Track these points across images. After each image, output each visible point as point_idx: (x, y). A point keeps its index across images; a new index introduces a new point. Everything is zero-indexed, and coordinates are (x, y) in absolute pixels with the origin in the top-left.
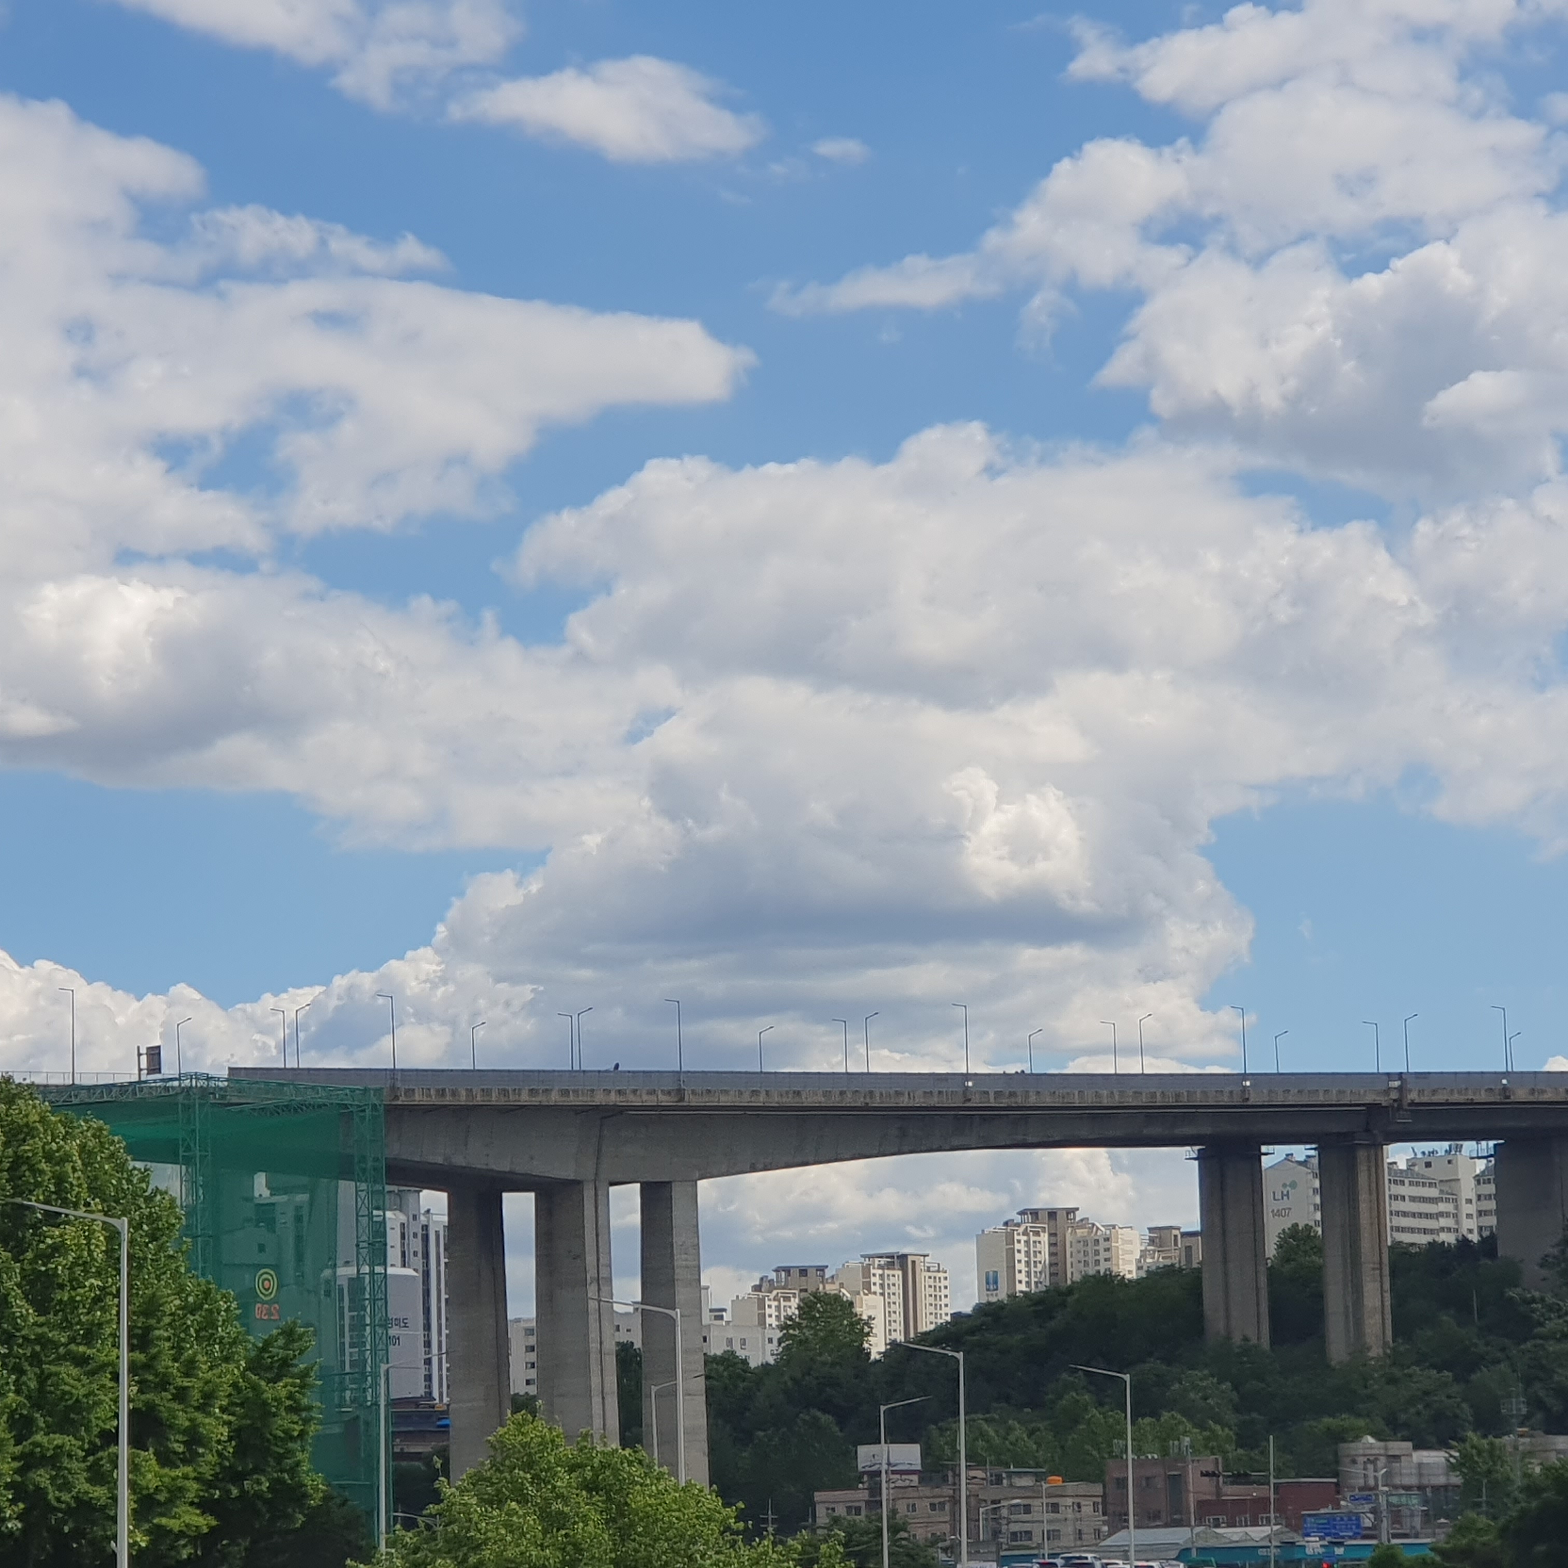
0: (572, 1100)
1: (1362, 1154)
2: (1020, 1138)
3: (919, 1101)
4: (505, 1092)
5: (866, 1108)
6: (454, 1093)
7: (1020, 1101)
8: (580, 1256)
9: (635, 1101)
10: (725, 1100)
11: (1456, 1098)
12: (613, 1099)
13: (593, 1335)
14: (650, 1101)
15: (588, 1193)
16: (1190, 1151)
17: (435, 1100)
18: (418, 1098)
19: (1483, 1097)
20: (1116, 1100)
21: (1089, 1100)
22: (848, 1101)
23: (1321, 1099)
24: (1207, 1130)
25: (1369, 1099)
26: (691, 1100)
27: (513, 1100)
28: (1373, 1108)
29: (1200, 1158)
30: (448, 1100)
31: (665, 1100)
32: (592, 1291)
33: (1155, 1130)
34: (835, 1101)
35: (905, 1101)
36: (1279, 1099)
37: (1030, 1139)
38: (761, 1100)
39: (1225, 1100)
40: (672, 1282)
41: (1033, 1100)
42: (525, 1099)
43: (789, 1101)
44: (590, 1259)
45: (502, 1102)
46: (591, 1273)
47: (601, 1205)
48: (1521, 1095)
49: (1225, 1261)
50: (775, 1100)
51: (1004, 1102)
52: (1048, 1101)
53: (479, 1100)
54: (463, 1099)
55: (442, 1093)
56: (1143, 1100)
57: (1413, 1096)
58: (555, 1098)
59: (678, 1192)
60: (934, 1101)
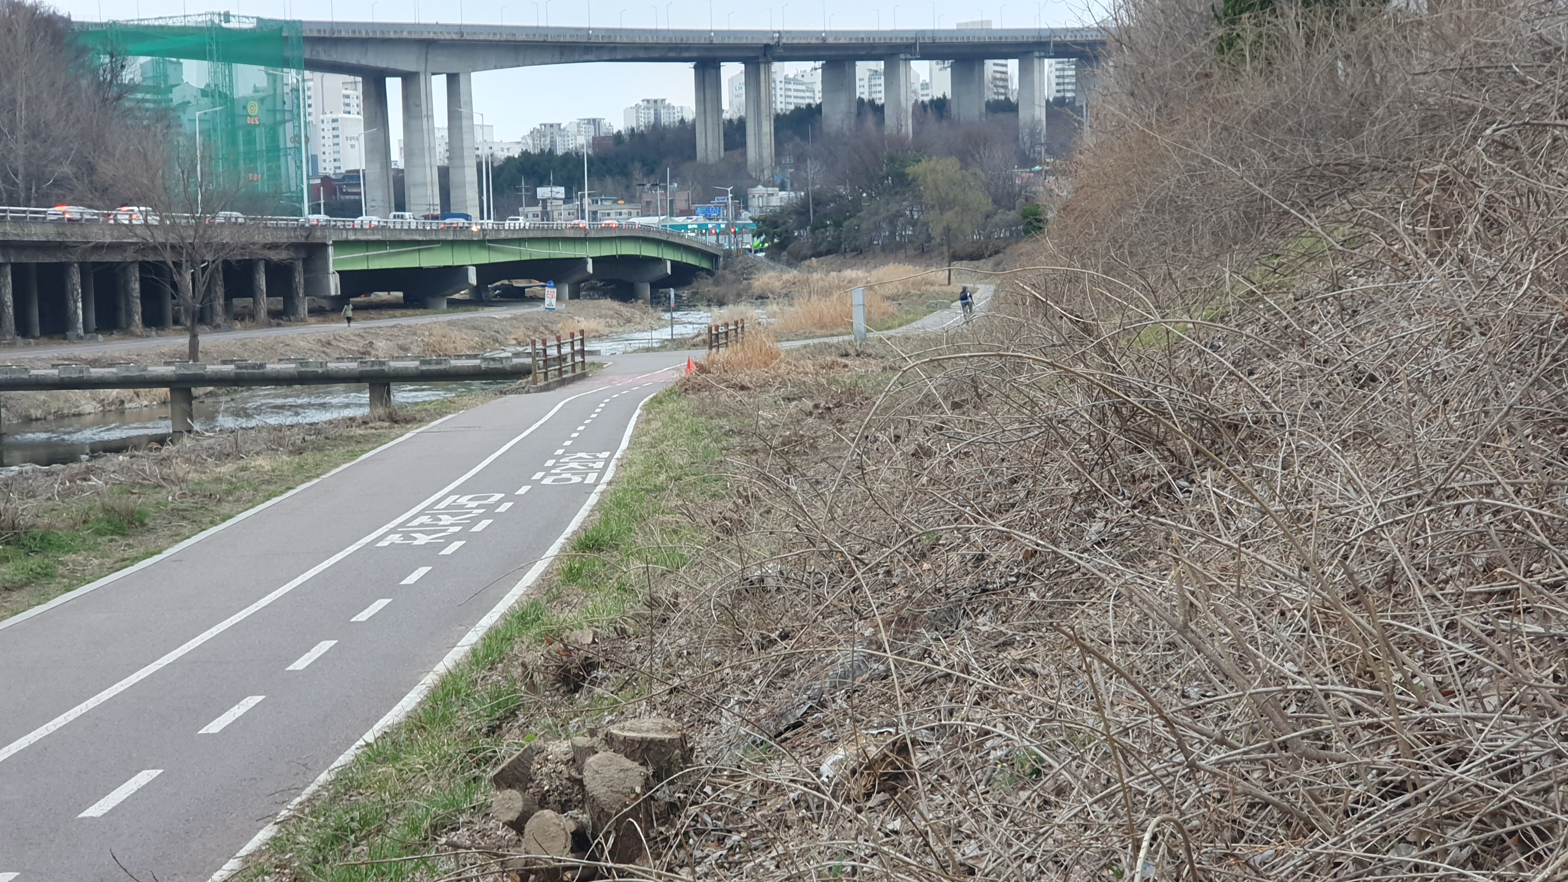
0: (414, 36)
1: (762, 67)
2: (613, 57)
3: (568, 39)
4: (383, 32)
5: (545, 41)
6: (360, 32)
7: (613, 40)
8: (419, 105)
9: (442, 37)
10: (482, 37)
11: (803, 41)
12: (431, 36)
13: (426, 140)
14: (448, 37)
15: (422, 77)
16: (691, 65)
17: (351, 35)
18: (344, 34)
19: (814, 41)
20: (655, 41)
21: (643, 40)
22: (537, 38)
23: (744, 41)
24: (695, 54)
25: (765, 41)
26: (466, 37)
27: (386, 36)
28: (767, 47)
29: (695, 67)
30: (357, 35)
31: (455, 37)
32: (425, 120)
33: (672, 54)
34: (531, 38)
35: (562, 40)
36: (726, 41)
37: (618, 57)
38: (498, 38)
39: (703, 41)
40: (460, 118)
41: (618, 40)
42: (392, 35)
43: (511, 38)
44: (424, 107)
45: (382, 36)
46: (424, 113)
47: (428, 84)
48: (830, 40)
49: (705, 112)
50: (504, 38)
51: (606, 41)
52: (625, 40)
53: (371, 35)
54: (364, 35)
55: (354, 32)
56: (667, 41)
57: (784, 41)
58: (405, 35)
59: (462, 78)
60: (574, 40)
